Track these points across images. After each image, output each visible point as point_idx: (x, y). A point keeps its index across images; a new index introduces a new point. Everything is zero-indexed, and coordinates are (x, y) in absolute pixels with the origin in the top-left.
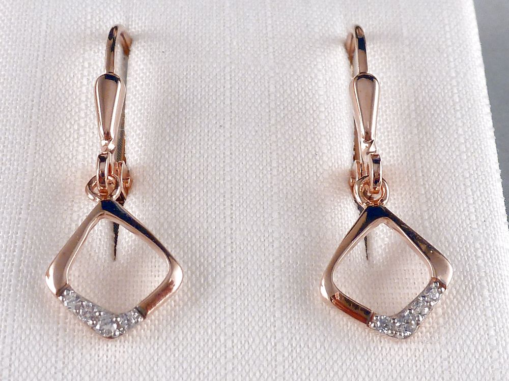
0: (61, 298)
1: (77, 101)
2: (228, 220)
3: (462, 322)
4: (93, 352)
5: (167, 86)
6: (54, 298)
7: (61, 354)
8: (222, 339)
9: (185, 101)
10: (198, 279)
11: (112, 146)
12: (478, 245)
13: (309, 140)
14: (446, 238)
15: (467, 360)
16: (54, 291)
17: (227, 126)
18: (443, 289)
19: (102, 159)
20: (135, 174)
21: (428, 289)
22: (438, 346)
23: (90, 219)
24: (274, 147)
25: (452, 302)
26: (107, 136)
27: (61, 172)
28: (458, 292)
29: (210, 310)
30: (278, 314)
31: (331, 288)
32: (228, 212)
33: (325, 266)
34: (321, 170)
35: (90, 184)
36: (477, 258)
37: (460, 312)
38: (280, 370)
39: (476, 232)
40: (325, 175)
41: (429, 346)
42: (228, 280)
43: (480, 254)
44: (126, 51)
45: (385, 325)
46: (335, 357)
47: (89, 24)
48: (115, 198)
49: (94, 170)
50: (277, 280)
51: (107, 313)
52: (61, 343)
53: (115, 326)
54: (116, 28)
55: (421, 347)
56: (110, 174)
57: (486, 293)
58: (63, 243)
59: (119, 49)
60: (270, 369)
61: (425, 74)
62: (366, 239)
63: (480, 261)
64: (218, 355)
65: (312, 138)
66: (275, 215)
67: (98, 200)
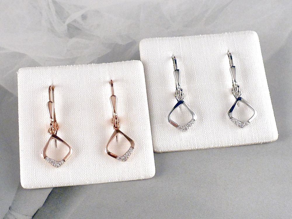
0: (45, 159)
1: (42, 107)
2: (83, 135)
3: (138, 156)
4: (54, 170)
5: (64, 100)
6: (44, 159)
7: (47, 172)
8: (83, 165)
9: (69, 104)
10: (77, 151)
11: (53, 120)
12: (143, 136)
13: (101, 111)
14: (135, 135)
15: (139, 165)
16: (44, 158)
17: (80, 110)
18: (133, 149)
19: (51, 125)
20: (59, 125)
21: (130, 149)
22: (133, 162)
23: (50, 139)
24: (93, 115)
25: (136, 151)
26: (51, 118)
27: (41, 126)
28: (138, 148)
29: (80, 158)
30: (96, 157)
31: (107, 150)
32: (82, 133)
33: (106, 145)
34: (105, 120)
35: (49, 130)
36: (142, 139)
37: (138, 153)
38: (97, 171)
39: (142, 133)
40: (106, 121)
41: (131, 162)
42: (84, 151)
43: (143, 138)
44: (53, 90)
45: (120, 158)
46: (109, 167)
47: (43, 84)
48: (55, 134)
49: (50, 127)
50: (95, 149)
51: (56, 161)
52: (46, 169)
53: (58, 164)
54: (50, 86)
55: (129, 162)
56: (53, 128)
57: (144, 148)
58: (44, 146)
59: (51, 90)
60: (95, 173)
61: (130, 90)
62: (117, 136)
63: (143, 140)
64: (83, 169)
65: (102, 111)
66: (94, 133)
67: (51, 134)
